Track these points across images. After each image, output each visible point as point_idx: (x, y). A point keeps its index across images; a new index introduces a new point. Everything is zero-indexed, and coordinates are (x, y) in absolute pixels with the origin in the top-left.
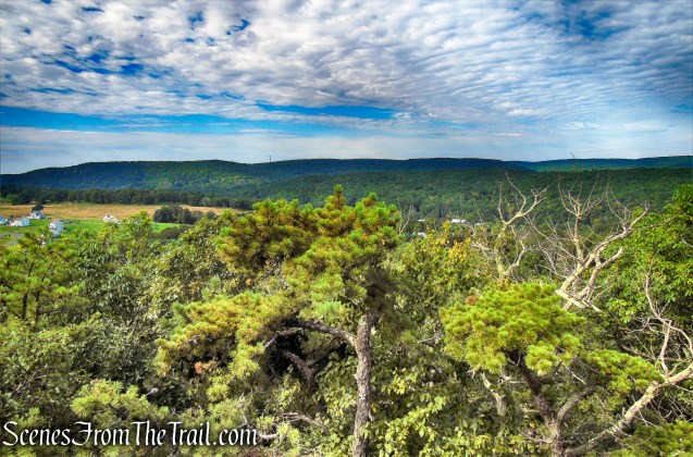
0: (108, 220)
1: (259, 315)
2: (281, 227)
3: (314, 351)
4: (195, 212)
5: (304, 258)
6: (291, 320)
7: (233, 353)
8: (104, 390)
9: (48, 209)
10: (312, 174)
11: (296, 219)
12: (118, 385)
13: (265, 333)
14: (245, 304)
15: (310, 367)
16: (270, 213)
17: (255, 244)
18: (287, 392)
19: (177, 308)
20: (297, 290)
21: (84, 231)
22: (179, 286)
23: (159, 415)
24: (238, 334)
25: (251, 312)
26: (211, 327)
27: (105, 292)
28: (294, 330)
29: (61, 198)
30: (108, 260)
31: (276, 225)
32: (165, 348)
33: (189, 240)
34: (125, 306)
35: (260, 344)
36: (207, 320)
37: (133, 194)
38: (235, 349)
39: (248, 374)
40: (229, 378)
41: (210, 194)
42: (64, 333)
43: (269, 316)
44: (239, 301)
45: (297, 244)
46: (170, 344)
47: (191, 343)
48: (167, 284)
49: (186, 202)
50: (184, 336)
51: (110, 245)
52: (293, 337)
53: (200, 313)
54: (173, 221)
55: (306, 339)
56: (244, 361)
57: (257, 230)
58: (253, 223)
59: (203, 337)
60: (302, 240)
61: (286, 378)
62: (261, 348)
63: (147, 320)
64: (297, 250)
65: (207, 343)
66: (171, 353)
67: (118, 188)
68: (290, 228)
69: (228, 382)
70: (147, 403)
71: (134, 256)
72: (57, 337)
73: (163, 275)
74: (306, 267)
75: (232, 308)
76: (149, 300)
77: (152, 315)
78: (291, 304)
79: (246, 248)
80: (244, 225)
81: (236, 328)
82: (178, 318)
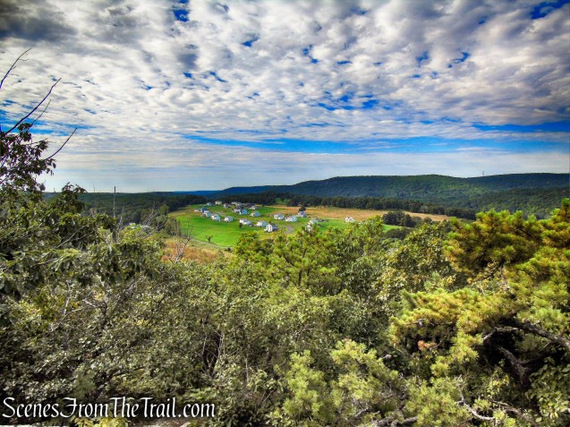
0: (349, 220)
1: (479, 311)
2: (504, 235)
3: (529, 351)
4: (415, 218)
5: (527, 265)
6: (510, 319)
7: (454, 339)
8: (353, 348)
9: (309, 210)
10: (523, 187)
11: (518, 228)
12: (363, 346)
13: (483, 327)
14: (465, 300)
15: (524, 365)
16: (494, 222)
17: (479, 249)
18: (496, 383)
19: (404, 294)
20: (519, 293)
21: (334, 228)
22: (404, 277)
23: (391, 375)
24: (458, 324)
25: (471, 306)
26: (434, 314)
27: (348, 275)
28: (509, 329)
29: (317, 203)
30: (352, 251)
31: (498, 233)
32: (397, 324)
33: (414, 240)
34: (362, 287)
35: (479, 336)
36: (431, 307)
37: (367, 202)
38: (455, 335)
39: (467, 359)
40: (451, 360)
41: (428, 203)
42: (325, 301)
43: (488, 312)
44: (459, 296)
45: (520, 251)
46: (401, 322)
47: (417, 324)
48: (395, 274)
49: (408, 209)
50: (411, 318)
51: (353, 239)
52: (508, 335)
53: (425, 301)
54: (397, 224)
55: (521, 339)
56: (463, 348)
57: (481, 236)
58: (477, 230)
59: (427, 321)
60: (526, 248)
61: (497, 370)
62: (480, 339)
63: (379, 300)
64: (520, 257)
65: (430, 326)
66: (401, 329)
67: (356, 196)
68: (511, 236)
69: (449, 362)
70: (382, 365)
71: (369, 249)
72: (321, 303)
73: (392, 267)
74: (529, 273)
75: (453, 301)
76: (380, 285)
77: (383, 296)
78: (509, 305)
79: (470, 250)
80: (469, 231)
81: (456, 319)
82: (405, 302)
